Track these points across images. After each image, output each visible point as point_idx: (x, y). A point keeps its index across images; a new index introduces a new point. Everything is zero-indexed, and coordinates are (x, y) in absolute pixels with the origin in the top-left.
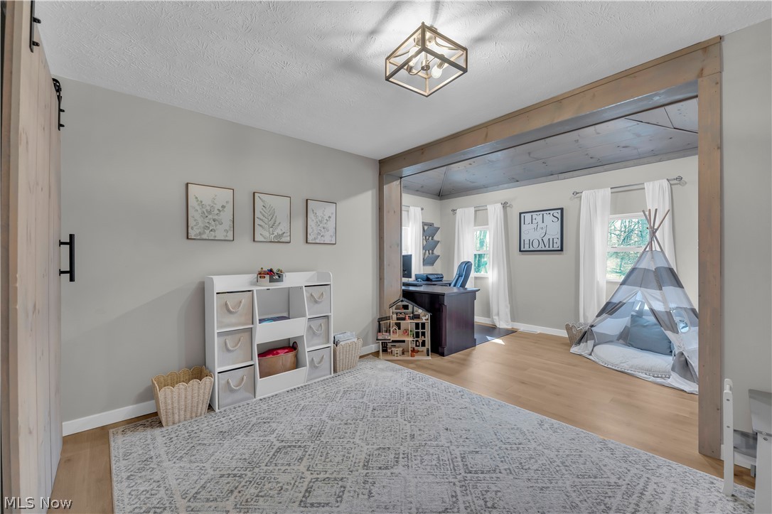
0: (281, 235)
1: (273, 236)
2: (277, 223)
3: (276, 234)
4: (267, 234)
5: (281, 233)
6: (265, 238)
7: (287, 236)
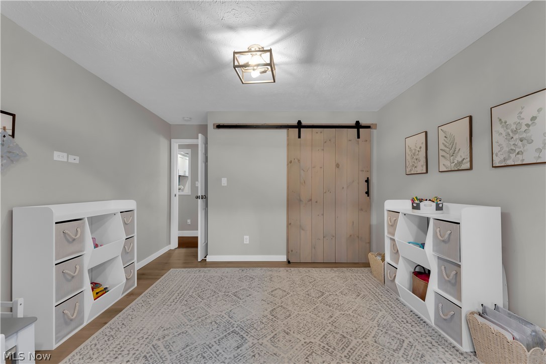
0: (460, 163)
1: (453, 165)
2: (457, 150)
3: (456, 162)
4: (448, 163)
5: (460, 160)
6: (447, 168)
7: (467, 163)
